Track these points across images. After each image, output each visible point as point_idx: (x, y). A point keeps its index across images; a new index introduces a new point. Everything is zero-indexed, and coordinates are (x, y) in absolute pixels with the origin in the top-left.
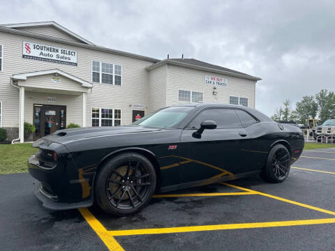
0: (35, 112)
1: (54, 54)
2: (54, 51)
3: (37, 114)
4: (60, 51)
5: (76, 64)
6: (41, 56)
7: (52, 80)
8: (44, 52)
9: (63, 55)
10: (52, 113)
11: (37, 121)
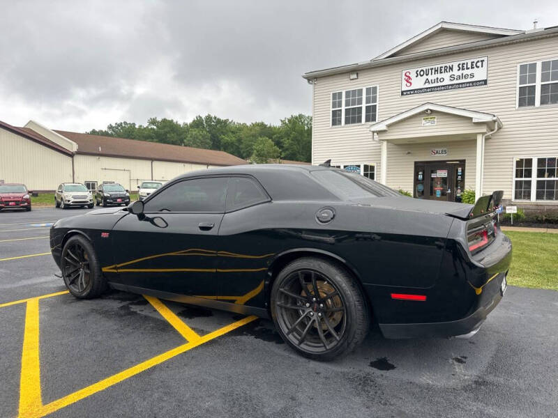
0: (416, 175)
1: (446, 76)
2: (446, 70)
3: (420, 177)
4: (455, 68)
5: (485, 82)
6: (427, 85)
7: (423, 122)
8: (431, 77)
9: (460, 73)
10: (442, 174)
11: (420, 187)
